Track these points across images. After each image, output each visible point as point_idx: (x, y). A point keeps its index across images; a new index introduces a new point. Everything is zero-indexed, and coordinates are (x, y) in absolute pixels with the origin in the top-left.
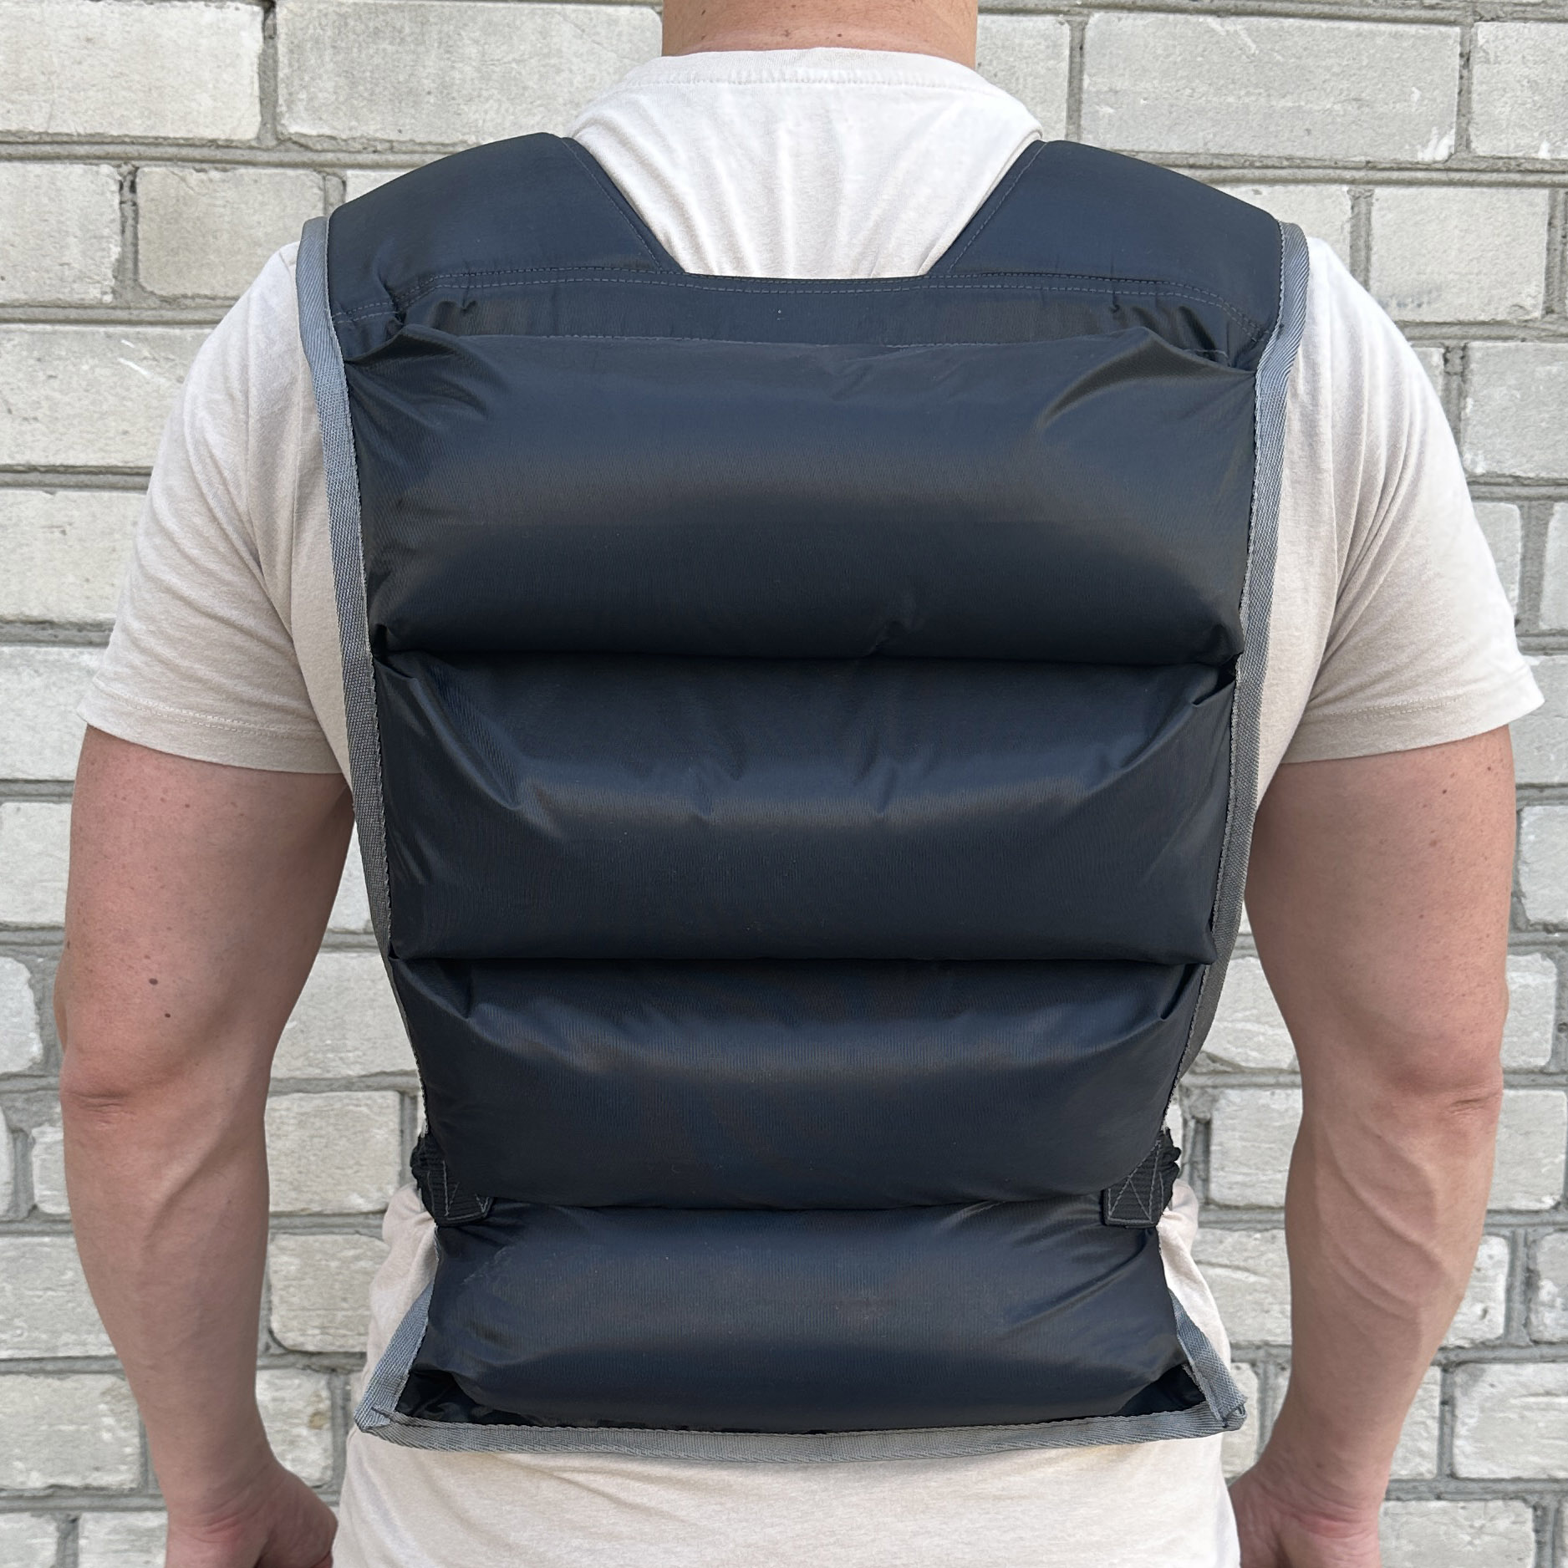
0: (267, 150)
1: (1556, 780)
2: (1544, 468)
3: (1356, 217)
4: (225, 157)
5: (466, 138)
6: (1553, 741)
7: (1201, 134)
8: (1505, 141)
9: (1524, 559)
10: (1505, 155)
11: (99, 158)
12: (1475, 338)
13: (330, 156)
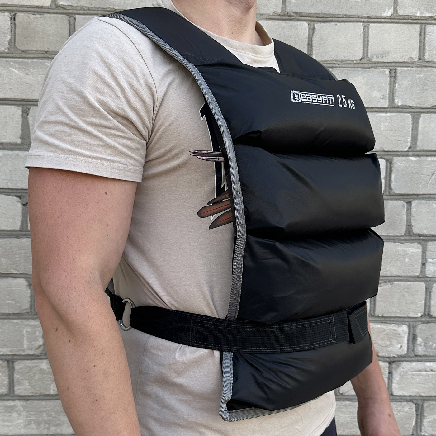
0: (53, 9)
1: (422, 193)
2: (418, 104)
3: (364, 32)
4: (41, 11)
5: (110, 6)
6: (421, 182)
7: (320, 8)
8: (407, 11)
9: (412, 130)
10: (407, 15)
11: (5, 11)
12: (399, 67)
13: (71, 11)
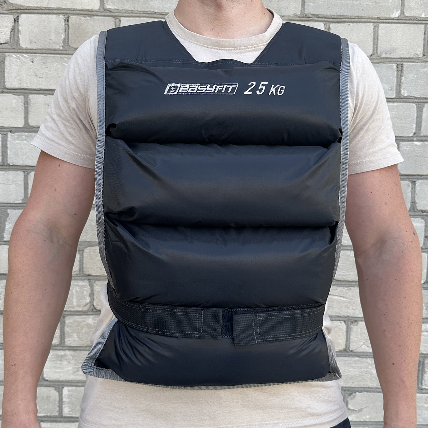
0: (101, 12)
1: (425, 174)
2: (422, 95)
3: (375, 31)
4: (91, 14)
5: (151, 10)
6: (424, 164)
7: (335, 10)
8: (413, 13)
9: (417, 117)
10: (413, 16)
11: (60, 13)
12: (405, 62)
13: (117, 14)
